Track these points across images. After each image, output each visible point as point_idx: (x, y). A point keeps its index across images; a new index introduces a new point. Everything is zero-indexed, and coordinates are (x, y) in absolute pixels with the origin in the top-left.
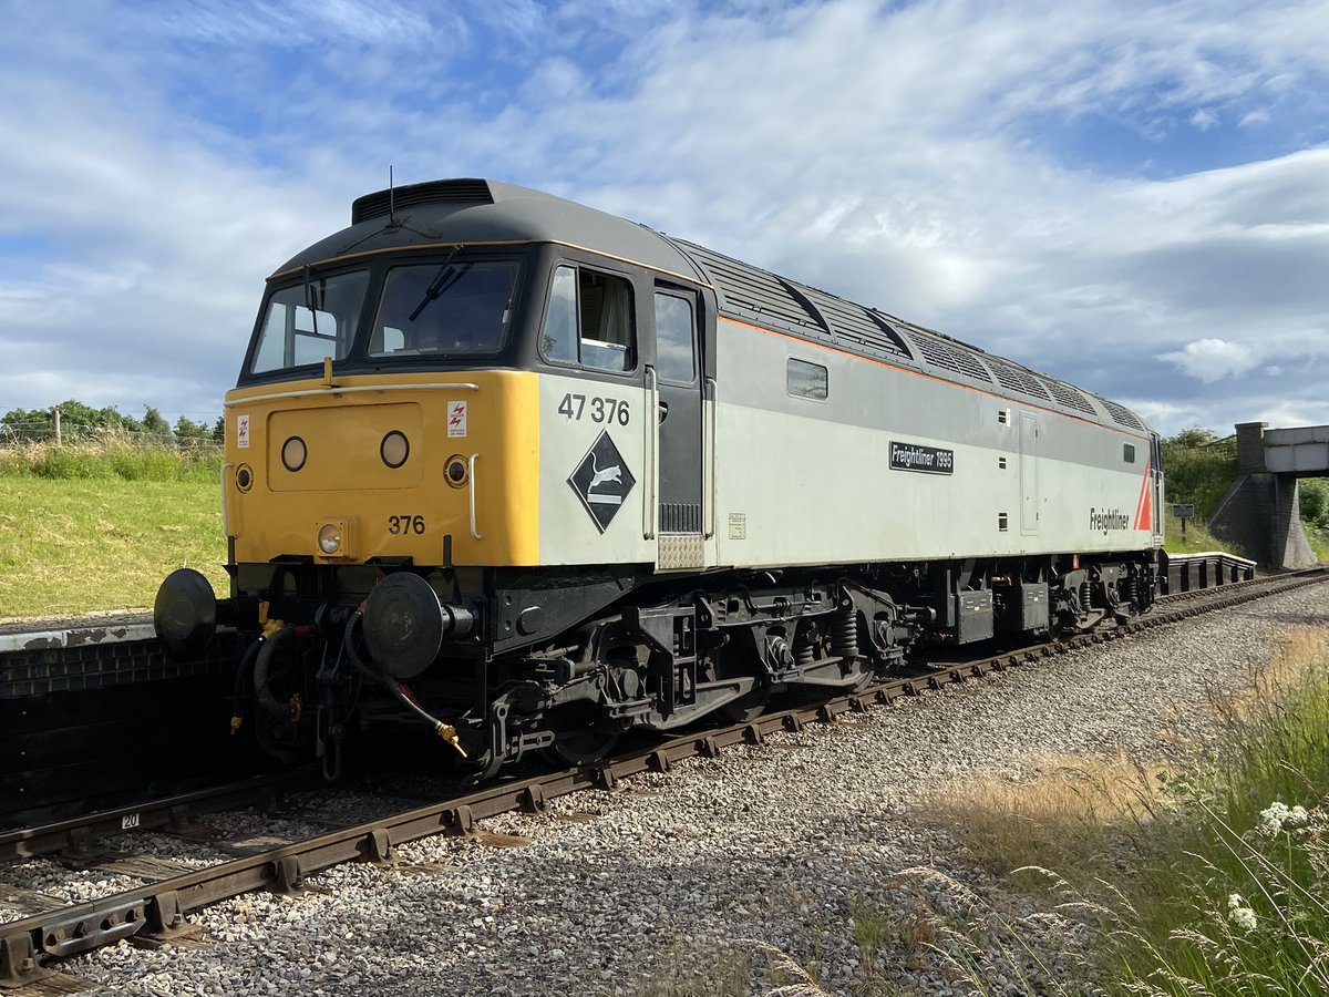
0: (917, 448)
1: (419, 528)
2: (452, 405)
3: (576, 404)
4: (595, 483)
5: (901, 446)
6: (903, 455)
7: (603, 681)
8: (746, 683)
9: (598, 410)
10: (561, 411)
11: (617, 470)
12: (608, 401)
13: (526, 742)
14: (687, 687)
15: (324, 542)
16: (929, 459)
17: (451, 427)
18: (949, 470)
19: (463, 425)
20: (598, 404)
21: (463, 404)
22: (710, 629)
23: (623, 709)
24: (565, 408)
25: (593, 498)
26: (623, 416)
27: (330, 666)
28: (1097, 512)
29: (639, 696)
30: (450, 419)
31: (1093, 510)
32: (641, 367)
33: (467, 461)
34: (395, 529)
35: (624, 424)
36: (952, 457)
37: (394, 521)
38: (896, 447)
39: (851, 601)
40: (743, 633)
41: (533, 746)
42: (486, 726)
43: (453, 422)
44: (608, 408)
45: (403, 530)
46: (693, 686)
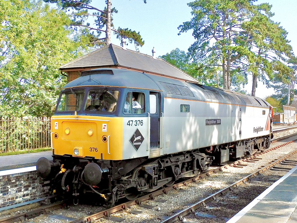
0: (212, 120)
1: (96, 151)
2: (103, 125)
3: (131, 122)
4: (135, 140)
5: (208, 120)
6: (208, 122)
7: (137, 183)
8: (170, 179)
9: (136, 123)
10: (127, 124)
11: (140, 137)
12: (138, 121)
13: (119, 197)
14: (156, 182)
15: (75, 153)
16: (215, 122)
17: (103, 129)
18: (220, 124)
19: (106, 129)
20: (136, 122)
21: (106, 124)
22: (161, 169)
23: (141, 189)
24: (129, 124)
25: (135, 144)
26: (142, 123)
27: (76, 180)
28: (255, 128)
29: (145, 185)
30: (103, 128)
31: (254, 128)
32: (146, 112)
33: (107, 137)
34: (91, 150)
35: (142, 125)
36: (220, 121)
37: (91, 149)
38: (207, 120)
39: (195, 157)
40: (169, 168)
41: (121, 198)
42: (111, 195)
43: (104, 128)
44: (138, 122)
45: (93, 151)
46: (157, 181)
